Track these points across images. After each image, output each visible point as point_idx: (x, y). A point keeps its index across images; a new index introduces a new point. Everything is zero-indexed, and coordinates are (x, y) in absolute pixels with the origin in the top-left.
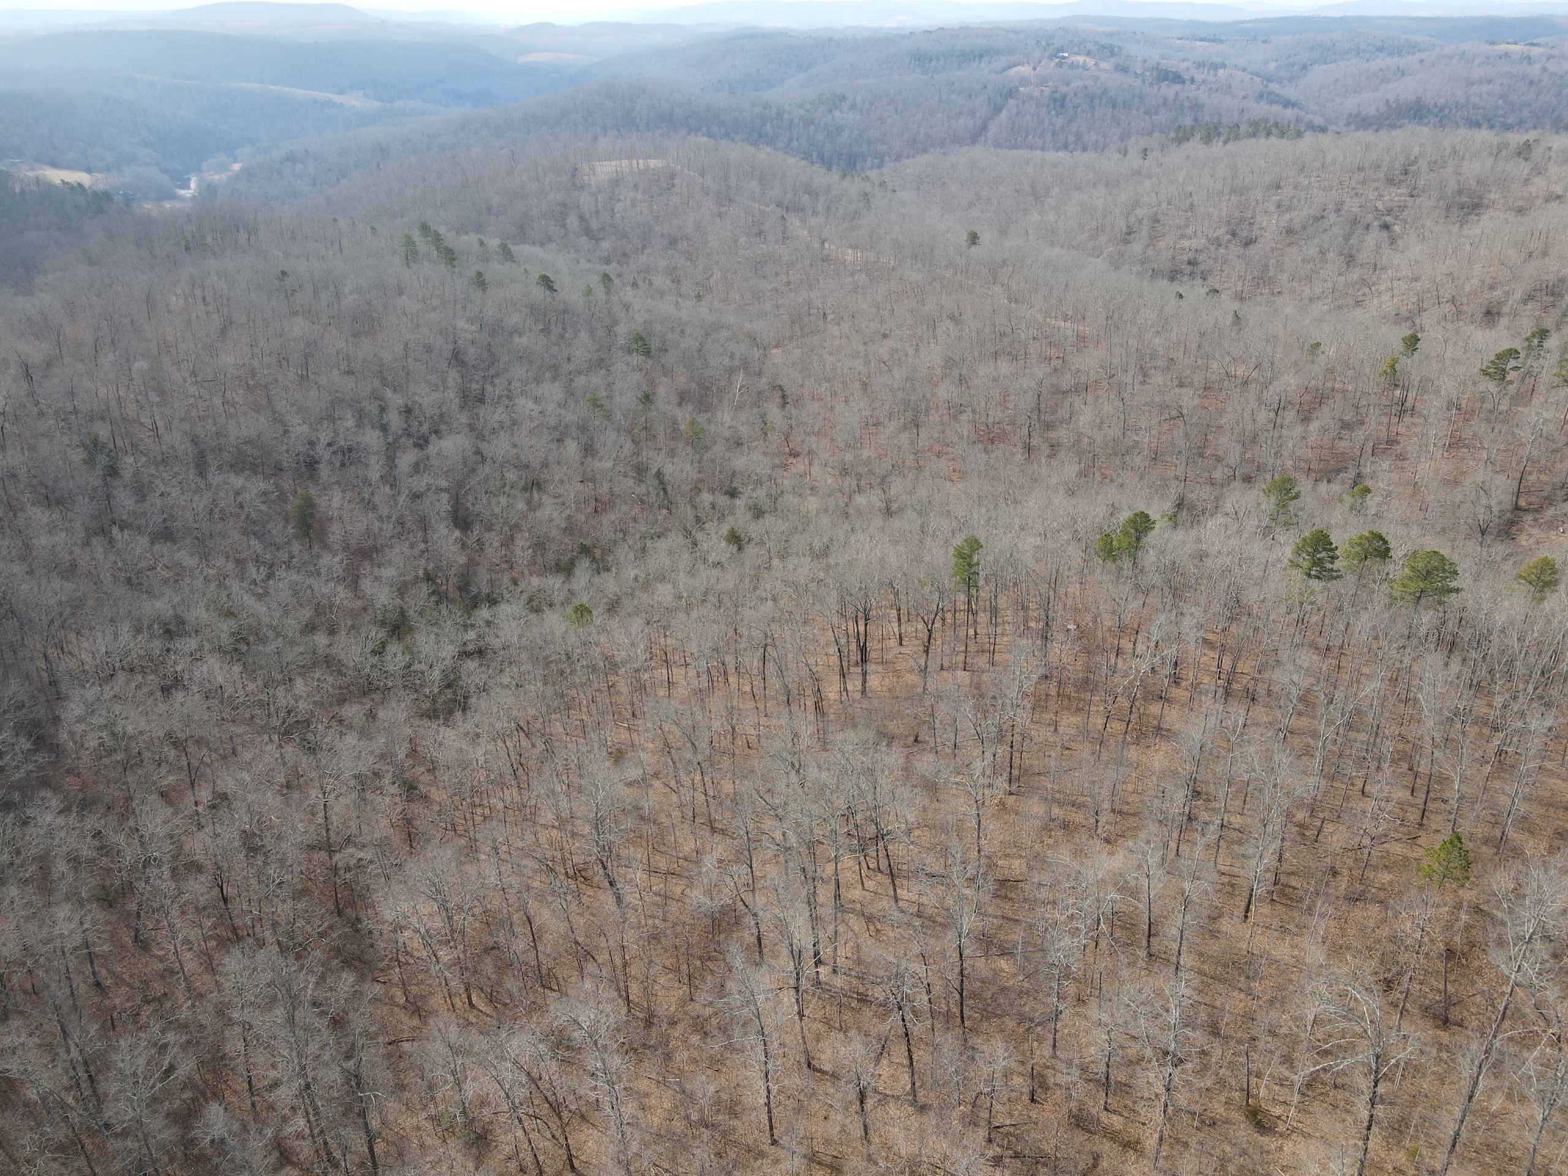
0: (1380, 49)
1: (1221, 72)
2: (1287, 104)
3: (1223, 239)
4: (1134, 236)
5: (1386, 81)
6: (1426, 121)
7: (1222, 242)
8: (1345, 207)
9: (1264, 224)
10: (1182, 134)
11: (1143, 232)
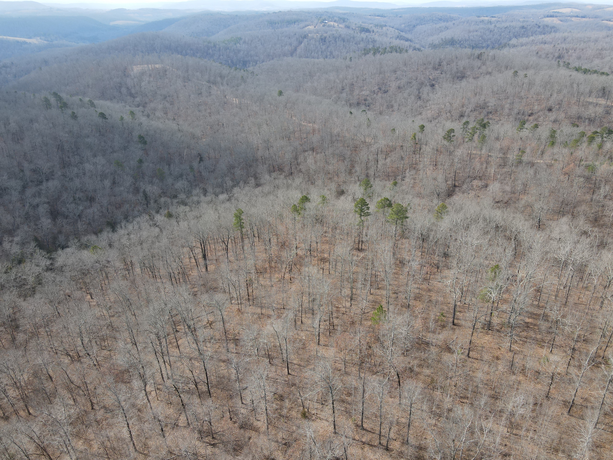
0: (440, 20)
1: (384, 28)
2: (407, 40)
3: (376, 91)
4: (344, 90)
5: (442, 31)
6: (455, 46)
7: (376, 92)
8: (419, 78)
9: (391, 85)
10: (366, 52)
11: (347, 89)
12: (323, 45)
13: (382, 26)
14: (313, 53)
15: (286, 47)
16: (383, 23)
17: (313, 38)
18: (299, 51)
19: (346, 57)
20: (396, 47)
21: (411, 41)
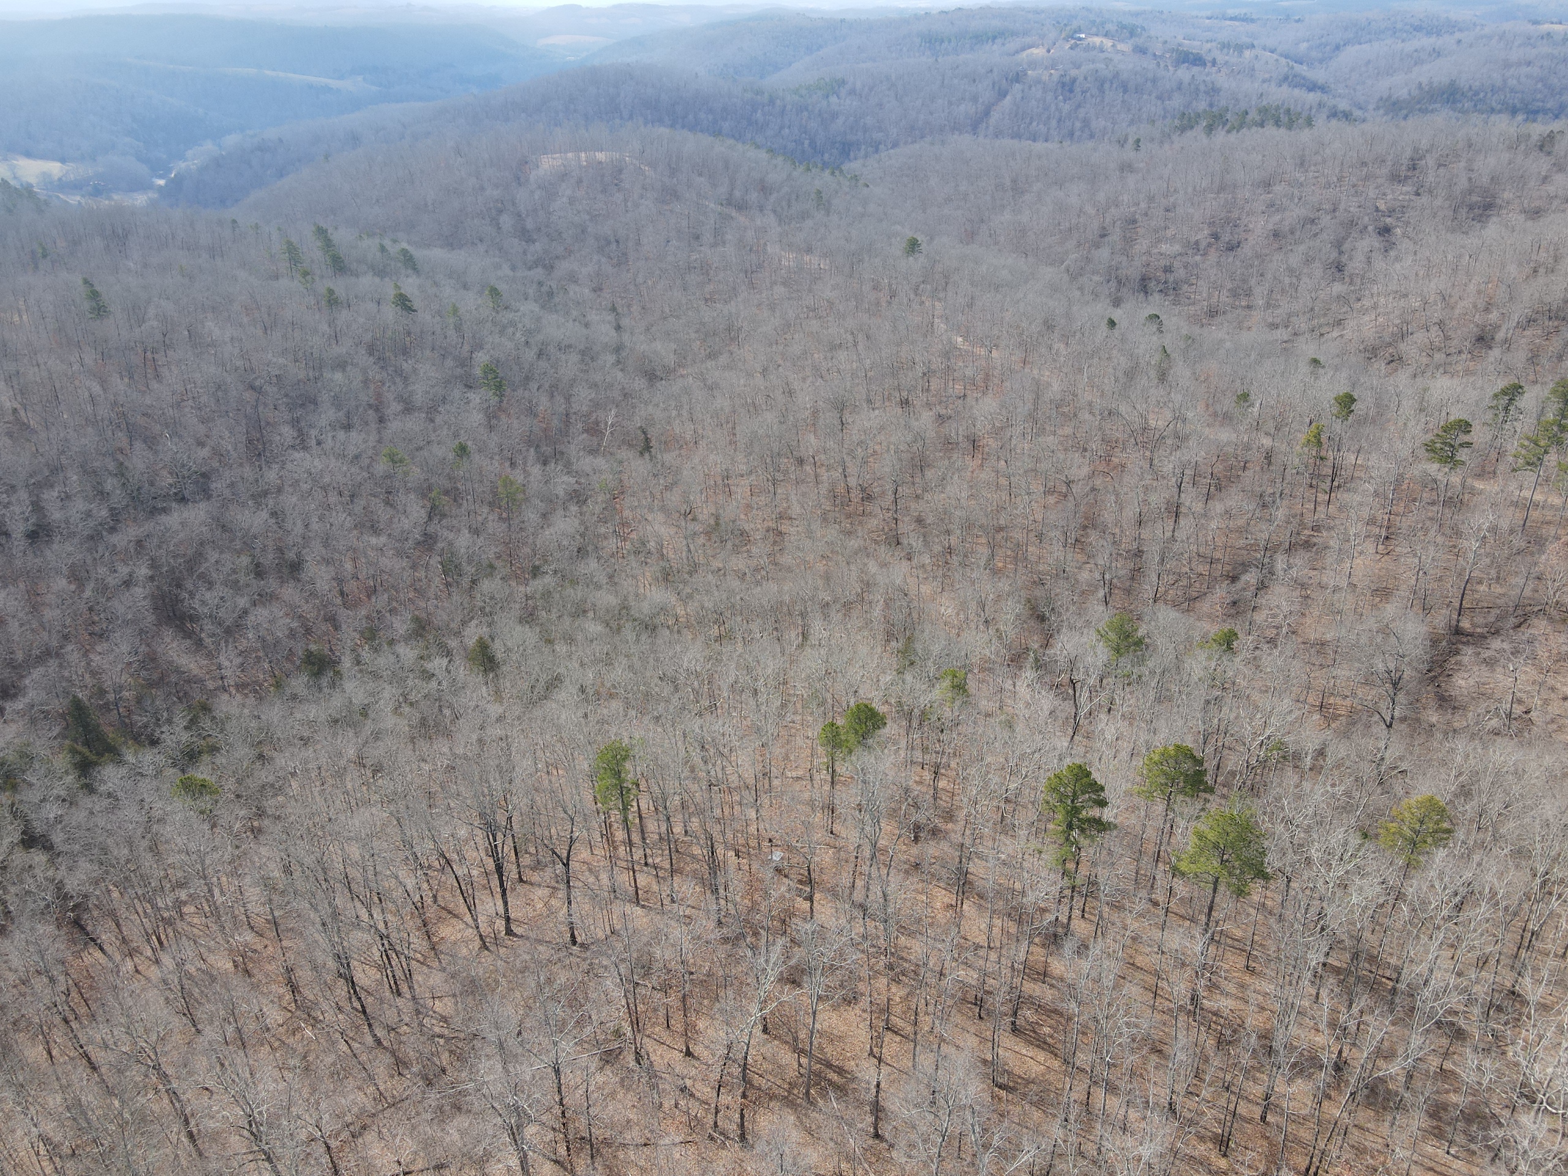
0: (1418, 29)
1: (1247, 53)
2: (1313, 87)
3: (1203, 245)
4: (1106, 239)
5: (1419, 62)
6: (1459, 105)
7: (1202, 247)
8: (1342, 207)
9: (1251, 226)
10: (1186, 123)
11: (1116, 236)
12: (1065, 101)
13: (1240, 48)
14: (1034, 124)
15: (962, 108)
16: (1245, 40)
17: (1038, 81)
18: (995, 116)
19: (1127, 135)
20: (1277, 108)
21: (1323, 89)
